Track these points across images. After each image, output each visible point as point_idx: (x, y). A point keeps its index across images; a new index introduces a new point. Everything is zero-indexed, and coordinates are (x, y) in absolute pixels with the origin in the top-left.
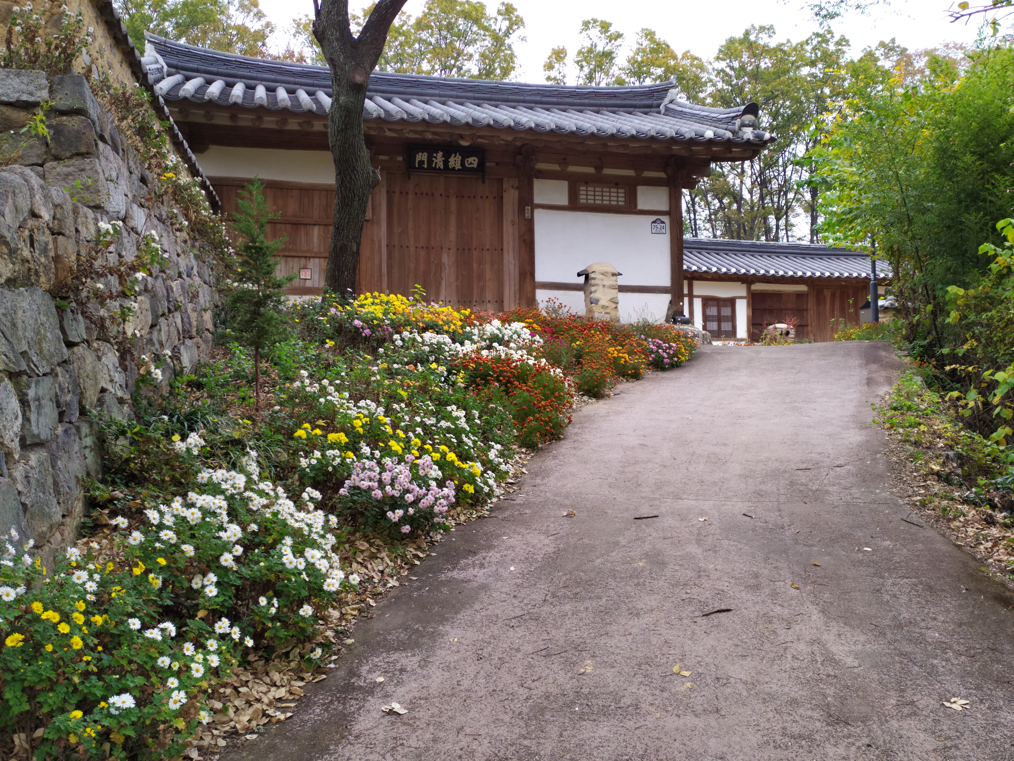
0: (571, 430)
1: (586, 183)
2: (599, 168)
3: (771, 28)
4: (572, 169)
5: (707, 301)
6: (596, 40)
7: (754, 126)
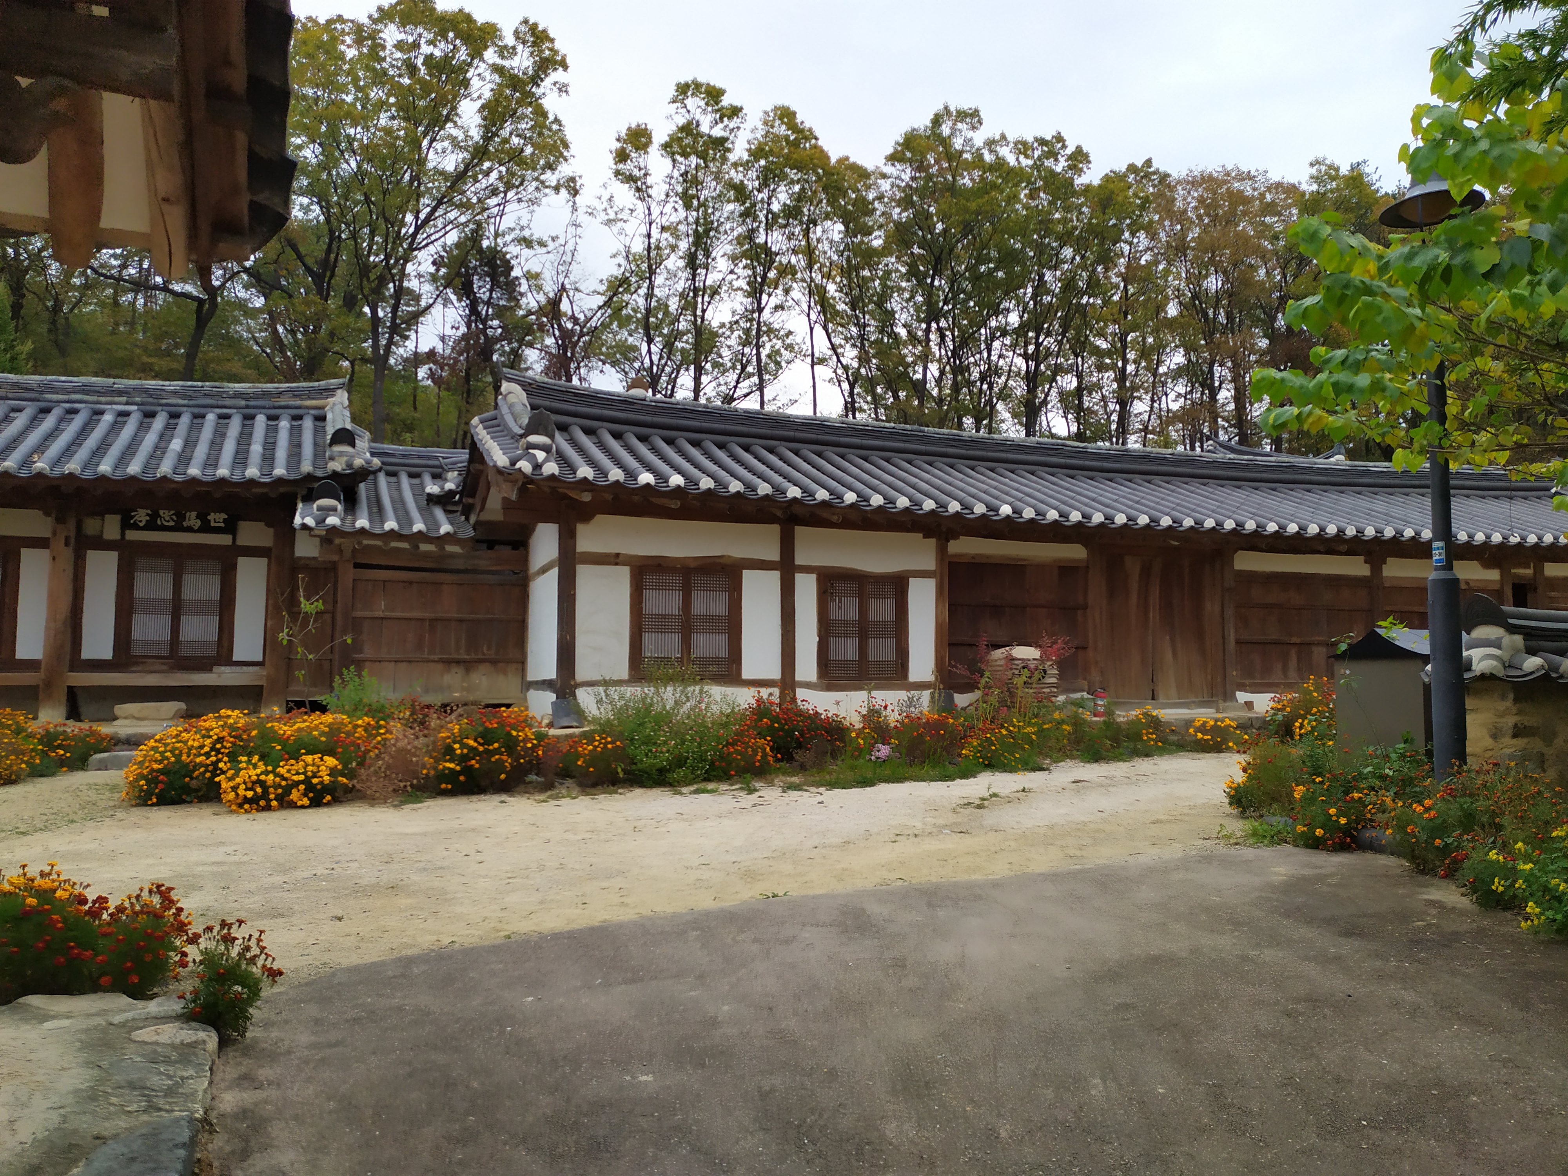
3: (975, 114)
5: (831, 582)
6: (698, 115)
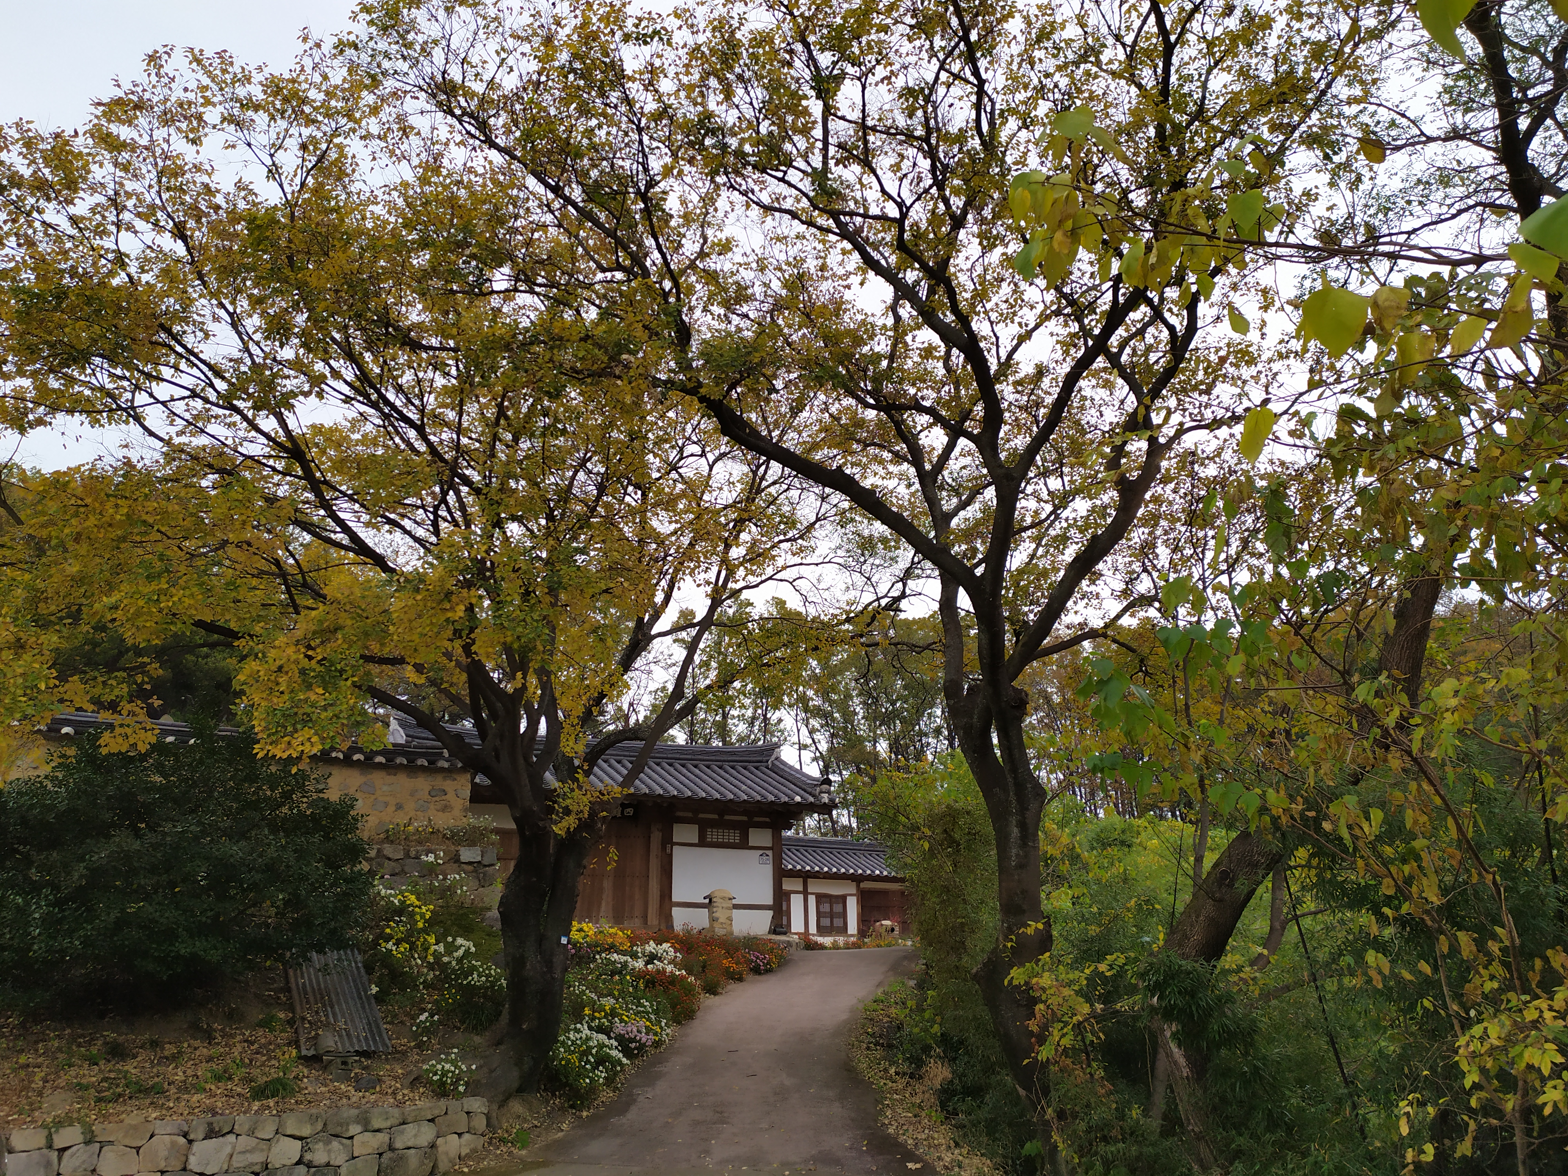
0: (699, 1014)
1: (712, 827)
2: (721, 815)
4: (701, 816)
5: (820, 898)
7: (829, 792)
